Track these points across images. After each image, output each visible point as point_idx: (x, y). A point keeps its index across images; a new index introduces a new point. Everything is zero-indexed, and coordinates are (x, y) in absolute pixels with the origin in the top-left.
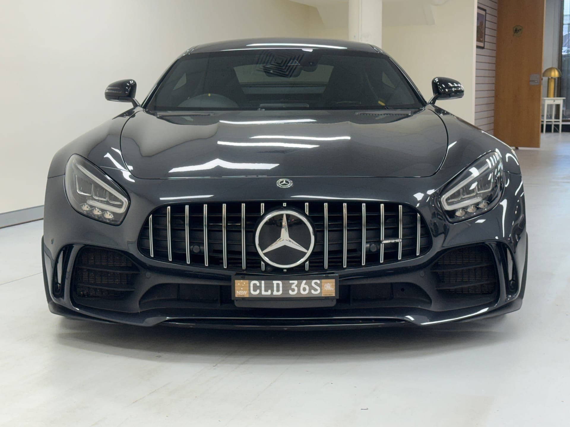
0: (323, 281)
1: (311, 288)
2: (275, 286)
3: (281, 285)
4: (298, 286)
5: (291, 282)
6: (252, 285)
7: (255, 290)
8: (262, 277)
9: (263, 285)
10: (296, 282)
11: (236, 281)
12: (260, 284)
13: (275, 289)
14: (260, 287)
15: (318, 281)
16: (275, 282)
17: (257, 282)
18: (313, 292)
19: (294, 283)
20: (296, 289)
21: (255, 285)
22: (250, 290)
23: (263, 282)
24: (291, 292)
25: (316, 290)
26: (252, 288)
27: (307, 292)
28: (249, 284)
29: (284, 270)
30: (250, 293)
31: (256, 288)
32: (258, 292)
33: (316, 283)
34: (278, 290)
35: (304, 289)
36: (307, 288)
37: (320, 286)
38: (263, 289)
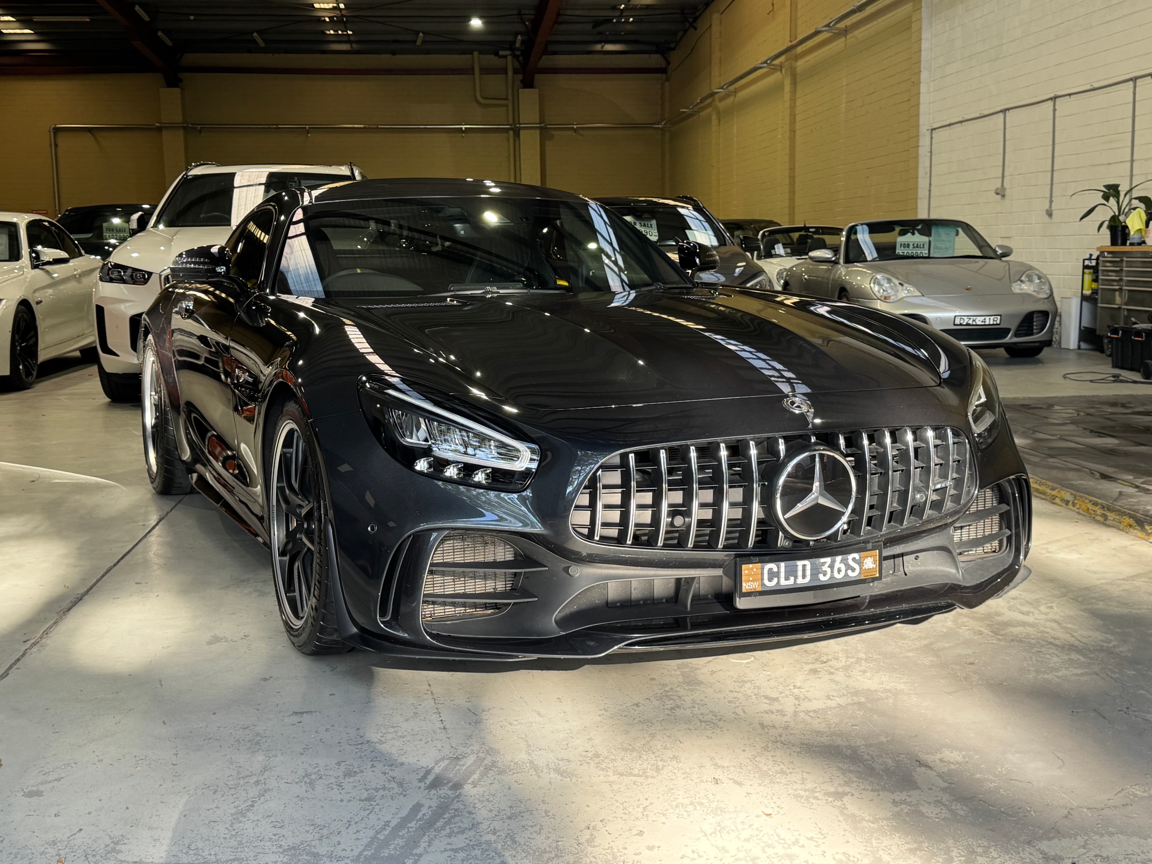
0: (863, 554)
1: (849, 567)
2: (800, 568)
3: (808, 568)
4: (831, 567)
5: (822, 560)
6: (766, 571)
7: (770, 580)
8: (780, 556)
9: (783, 570)
10: (828, 560)
11: (744, 567)
12: (779, 567)
13: (800, 573)
14: (777, 575)
15: (856, 556)
16: (800, 563)
17: (772, 566)
18: (850, 572)
19: (825, 563)
20: (829, 570)
21: (770, 570)
22: (762, 579)
23: (782, 564)
24: (822, 577)
25: (853, 570)
26: (766, 576)
27: (843, 574)
28: (762, 569)
29: (811, 543)
30: (763, 584)
31: (772, 575)
32: (775, 580)
33: (854, 559)
34: (804, 576)
35: (839, 571)
36: (843, 567)
37: (860, 563)
38: (782, 575)
